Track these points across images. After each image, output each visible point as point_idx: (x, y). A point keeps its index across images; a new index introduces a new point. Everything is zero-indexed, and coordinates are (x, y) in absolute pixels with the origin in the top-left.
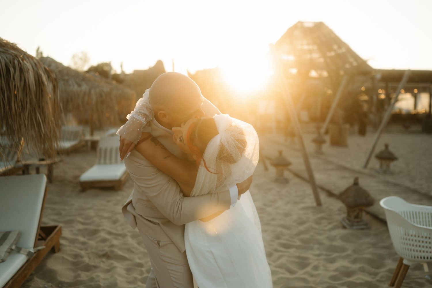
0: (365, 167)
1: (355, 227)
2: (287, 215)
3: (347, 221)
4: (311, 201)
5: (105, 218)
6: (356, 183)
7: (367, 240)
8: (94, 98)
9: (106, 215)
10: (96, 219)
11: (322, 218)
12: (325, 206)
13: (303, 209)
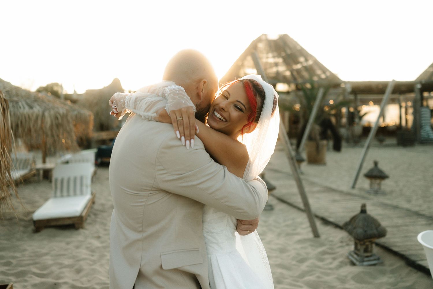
0: (353, 187)
1: (365, 263)
2: (282, 251)
3: (355, 256)
4: (306, 232)
5: (66, 266)
6: (363, 211)
7: (385, 279)
8: (48, 121)
9: (67, 262)
10: (54, 268)
11: (324, 253)
12: (323, 237)
13: (300, 241)
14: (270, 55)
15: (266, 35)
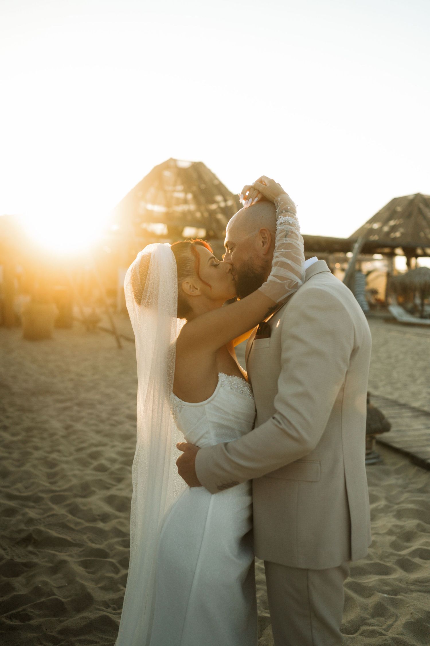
14: (180, 187)
15: (175, 161)
